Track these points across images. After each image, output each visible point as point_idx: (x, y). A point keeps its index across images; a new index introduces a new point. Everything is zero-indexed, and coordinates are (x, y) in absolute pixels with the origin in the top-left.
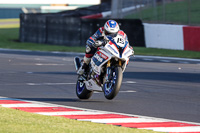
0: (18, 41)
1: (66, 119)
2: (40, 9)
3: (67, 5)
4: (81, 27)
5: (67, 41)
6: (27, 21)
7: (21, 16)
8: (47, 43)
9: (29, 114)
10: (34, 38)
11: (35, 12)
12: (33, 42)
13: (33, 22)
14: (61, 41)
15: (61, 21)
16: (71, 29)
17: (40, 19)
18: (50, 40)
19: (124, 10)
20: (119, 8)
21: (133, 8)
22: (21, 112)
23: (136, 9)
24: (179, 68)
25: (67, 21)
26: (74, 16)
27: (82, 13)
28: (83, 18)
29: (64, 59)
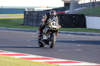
0: (23, 25)
1: (46, 64)
2: (34, 9)
3: (48, 7)
6: (28, 15)
7: (25, 13)
8: (37, 26)
10: (31, 24)
11: (31, 10)
12: (30, 25)
13: (30, 15)
17: (34, 14)
19: (76, 10)
21: (80, 9)
22: (25, 60)
23: (82, 9)
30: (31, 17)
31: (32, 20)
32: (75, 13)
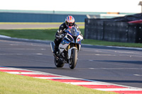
2: (99, 16)
3: (119, 13)
4: (128, 29)
5: (118, 39)
6: (90, 24)
7: (86, 20)
8: (103, 39)
10: (95, 36)
11: (95, 18)
13: (94, 25)
14: (114, 39)
15: (114, 24)
16: (121, 30)
17: (99, 23)
18: (106, 37)
22: (85, 88)
25: (118, 24)
26: (123, 21)
27: (129, 19)
28: (130, 22)
29: (116, 51)
30: (95, 27)
31: (96, 31)
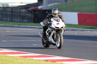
1: (21, 58)
2: (8, 5)
3: (21, 3)
4: (28, 13)
5: (21, 20)
6: (2, 11)
8: (11, 21)
9: (3, 55)
10: (6, 19)
11: (6, 6)
12: (5, 21)
14: (18, 20)
15: (19, 11)
16: (23, 14)
17: (8, 10)
18: (13, 19)
19: (49, 5)
20: (47, 4)
21: (53, 4)
23: (55, 5)
24: (76, 33)
25: (21, 10)
26: (24, 8)
27: (29, 7)
28: (29, 9)
29: (20, 29)
30: (6, 13)
31: (7, 15)
32: (48, 9)
